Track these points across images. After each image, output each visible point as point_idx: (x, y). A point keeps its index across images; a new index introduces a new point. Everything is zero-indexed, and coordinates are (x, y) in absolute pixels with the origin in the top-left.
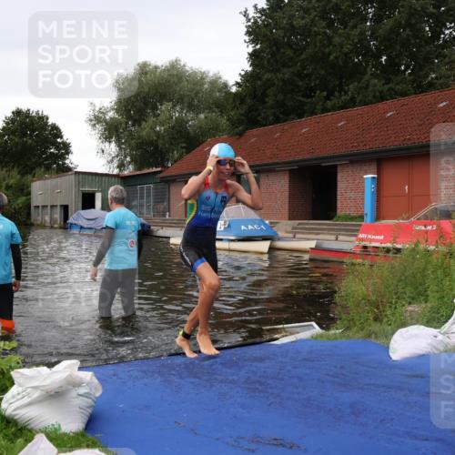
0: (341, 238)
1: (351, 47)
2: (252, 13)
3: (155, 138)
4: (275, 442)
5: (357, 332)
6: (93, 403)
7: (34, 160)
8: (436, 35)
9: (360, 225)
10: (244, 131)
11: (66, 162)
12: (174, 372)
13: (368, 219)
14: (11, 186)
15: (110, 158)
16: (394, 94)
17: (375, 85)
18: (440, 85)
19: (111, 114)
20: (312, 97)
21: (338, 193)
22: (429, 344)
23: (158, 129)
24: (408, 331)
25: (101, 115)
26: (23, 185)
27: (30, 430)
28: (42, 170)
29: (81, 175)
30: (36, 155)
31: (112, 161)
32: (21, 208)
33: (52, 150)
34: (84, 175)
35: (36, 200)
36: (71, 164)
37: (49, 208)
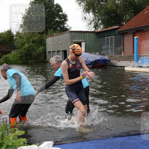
3: (115, 8)
11: (65, 25)
14: (35, 41)
15: (89, 22)
23: (117, 2)
26: (42, 40)
28: (52, 30)
29: (73, 33)
30: (48, 22)
31: (90, 24)
32: (41, 53)
33: (57, 19)
34: (75, 33)
35: (49, 48)
36: (68, 26)
37: (56, 52)
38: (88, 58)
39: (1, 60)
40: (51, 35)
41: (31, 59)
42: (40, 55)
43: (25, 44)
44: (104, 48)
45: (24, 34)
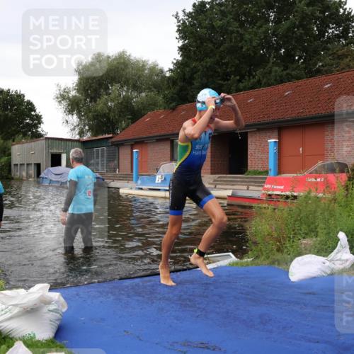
0: (251, 188)
1: (259, 42)
2: (181, 16)
3: (107, 111)
4: (202, 346)
5: (264, 260)
6: (60, 317)
7: (13, 129)
8: (322, 33)
9: (266, 178)
10: (176, 106)
11: (39, 130)
12: (123, 292)
13: (271, 174)
15: (73, 127)
16: (290, 78)
17: (276, 71)
18: (326, 71)
19: (73, 93)
20: (228, 80)
21: (249, 153)
22: (320, 269)
23: (110, 104)
24: (303, 259)
25: (65, 94)
26: (5, 148)
27: (11, 339)
29: (50, 140)
30: (15, 124)
31: (74, 129)
32: (3, 166)
33: (27, 121)
34: (52, 140)
35: (16, 159)
36: (43, 131)
37: (26, 165)
40: (19, 142)
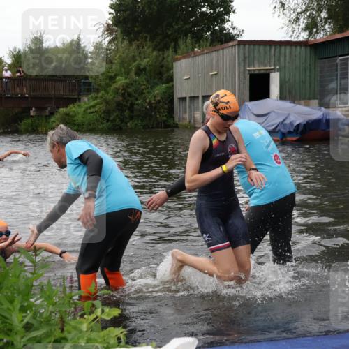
7: (177, 27)
11: (227, 26)
14: (144, 69)
15: (294, 16)
26: (162, 66)
28: (189, 40)
29: (247, 46)
31: (297, 19)
32: (159, 102)
33: (204, 10)
34: (252, 47)
35: (182, 88)
36: (234, 29)
37: (201, 99)
38: (289, 114)
39: (54, 122)
40: (187, 53)
41: (131, 118)
42: (155, 108)
43: (118, 78)
44: (334, 88)
45: (114, 50)
